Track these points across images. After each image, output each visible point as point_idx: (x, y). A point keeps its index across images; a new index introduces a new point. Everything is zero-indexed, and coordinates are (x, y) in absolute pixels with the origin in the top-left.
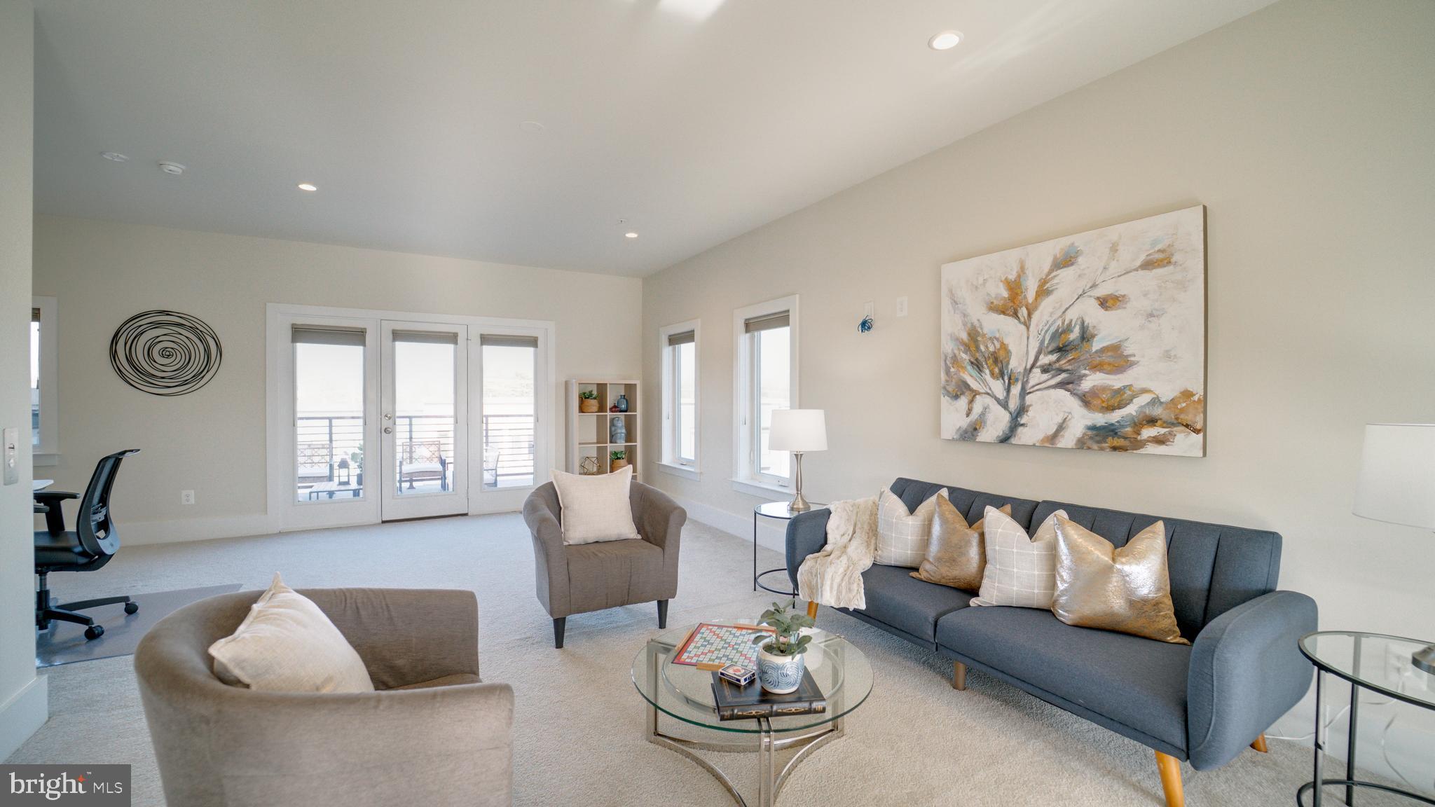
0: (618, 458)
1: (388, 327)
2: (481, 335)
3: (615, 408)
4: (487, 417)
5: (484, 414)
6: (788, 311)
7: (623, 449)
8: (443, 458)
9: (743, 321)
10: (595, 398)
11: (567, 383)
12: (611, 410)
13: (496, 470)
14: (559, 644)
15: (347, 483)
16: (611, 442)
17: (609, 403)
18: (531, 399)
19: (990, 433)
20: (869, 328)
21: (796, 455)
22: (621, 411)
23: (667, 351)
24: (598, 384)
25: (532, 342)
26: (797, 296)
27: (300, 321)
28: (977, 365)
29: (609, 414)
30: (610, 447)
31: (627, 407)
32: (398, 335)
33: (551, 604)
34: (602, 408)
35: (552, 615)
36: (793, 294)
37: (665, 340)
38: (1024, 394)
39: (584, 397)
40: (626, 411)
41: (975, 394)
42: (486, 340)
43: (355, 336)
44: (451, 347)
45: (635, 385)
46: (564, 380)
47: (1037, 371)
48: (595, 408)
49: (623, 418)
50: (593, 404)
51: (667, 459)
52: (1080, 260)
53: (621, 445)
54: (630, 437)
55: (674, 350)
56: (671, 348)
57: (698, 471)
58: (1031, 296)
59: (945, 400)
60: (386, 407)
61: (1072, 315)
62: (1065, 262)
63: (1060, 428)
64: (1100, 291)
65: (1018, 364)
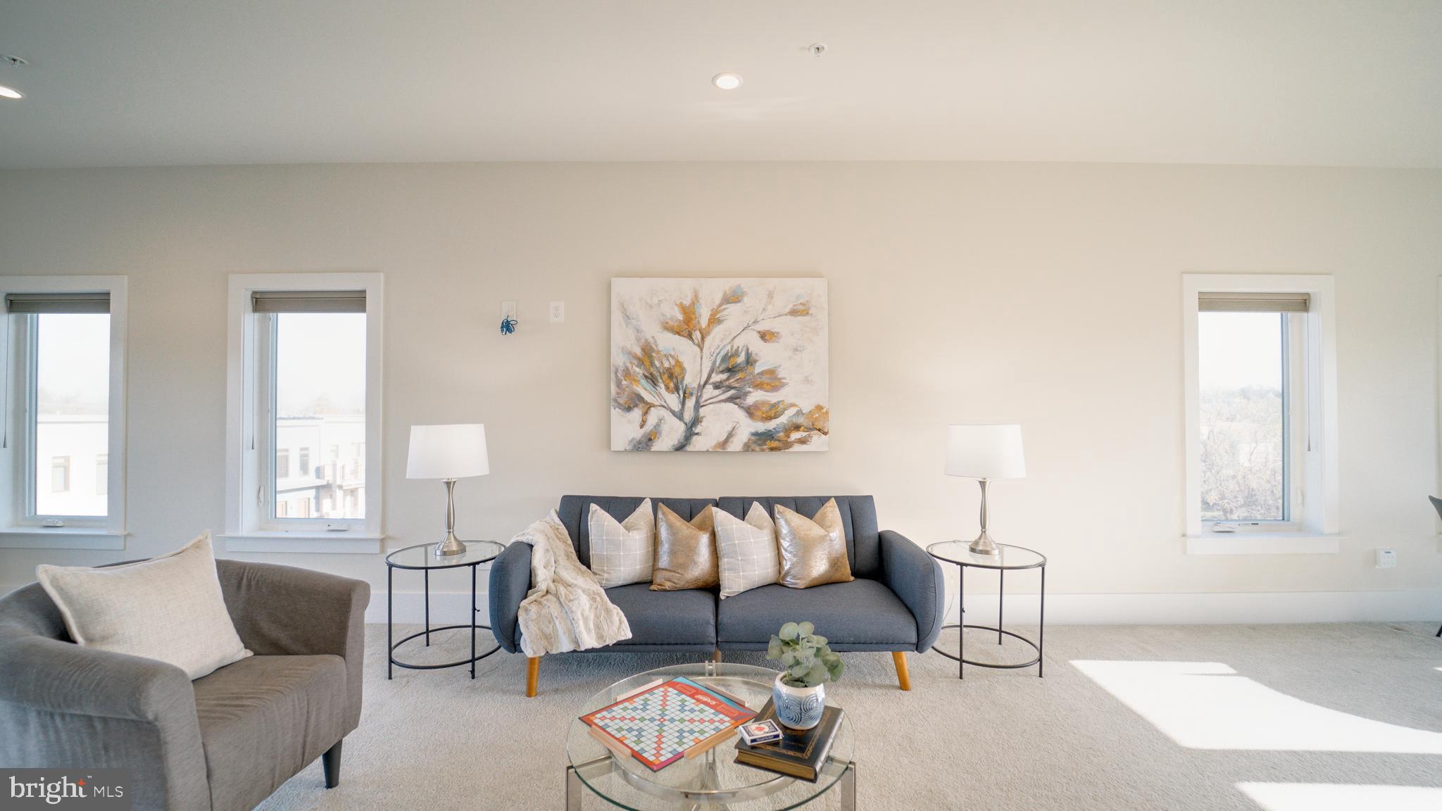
6: (364, 292)
9: (249, 294)
19: (665, 443)
20: (512, 330)
21: (449, 484)
26: (381, 275)
28: (652, 379)
36: (373, 271)
38: (698, 406)
41: (649, 406)
47: (709, 387)
52: (745, 299)
58: (704, 322)
59: (616, 412)
61: (739, 343)
62: (733, 298)
63: (730, 435)
64: (762, 327)
65: (690, 380)
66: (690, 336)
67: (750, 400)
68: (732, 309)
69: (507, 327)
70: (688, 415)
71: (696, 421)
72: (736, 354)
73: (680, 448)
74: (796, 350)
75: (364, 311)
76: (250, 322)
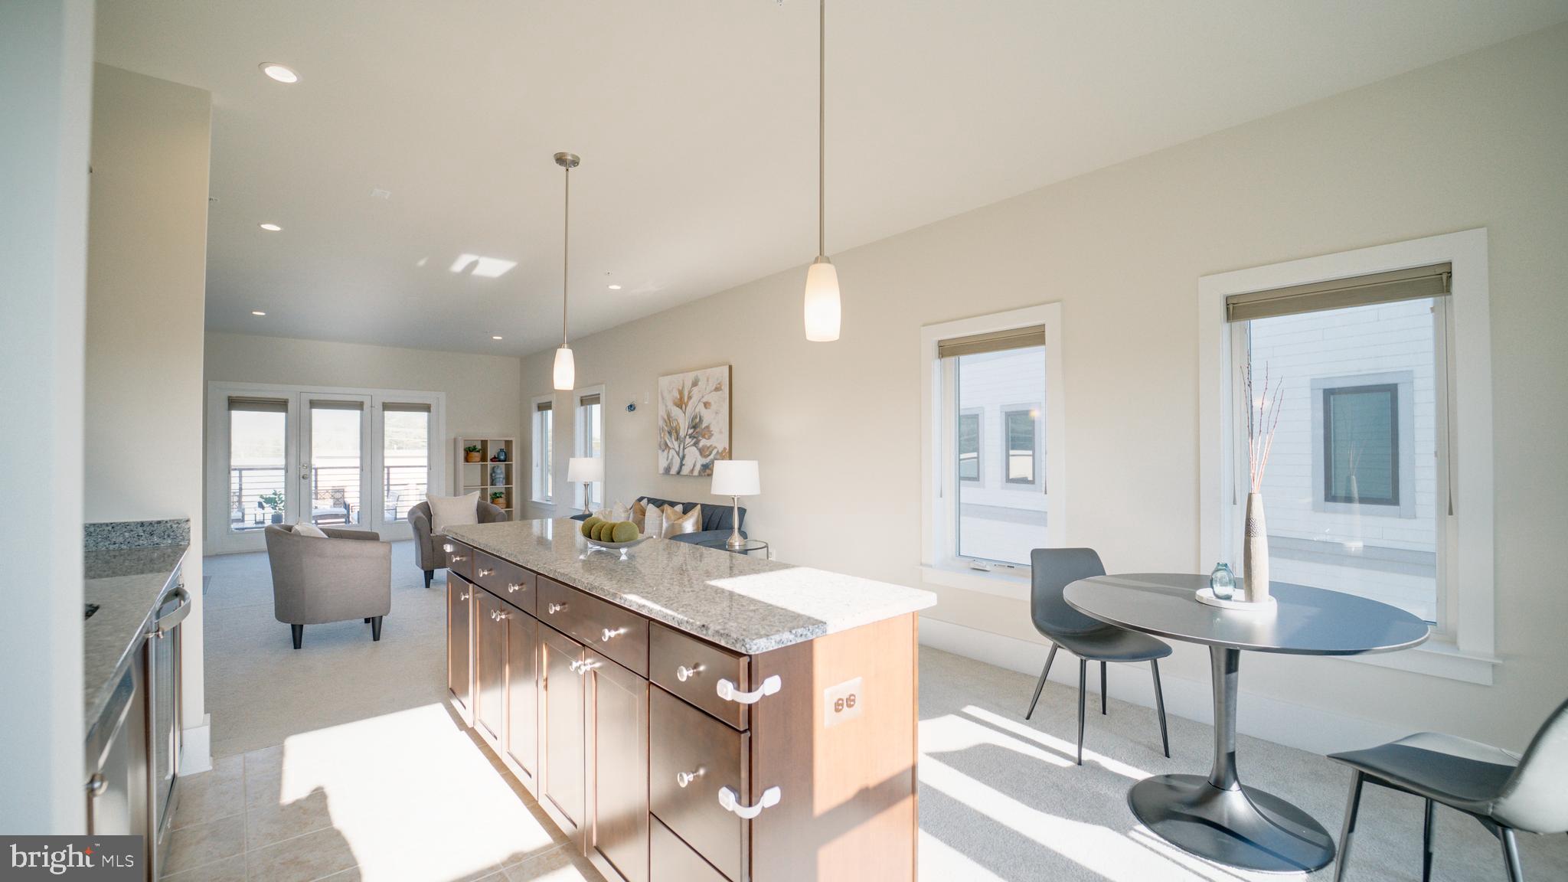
0: (498, 497)
1: (306, 398)
2: (383, 403)
3: (495, 459)
4: (388, 467)
5: (386, 464)
6: (599, 394)
7: (503, 491)
8: (347, 503)
9: (579, 398)
10: (478, 451)
11: (455, 440)
12: (492, 460)
13: (396, 509)
14: (428, 585)
15: (263, 522)
16: (492, 484)
17: (490, 455)
18: (425, 452)
19: (674, 471)
20: (634, 409)
21: (585, 485)
22: (500, 461)
23: (536, 416)
24: (482, 441)
25: (426, 408)
26: (604, 386)
27: (235, 394)
28: (670, 433)
29: (489, 463)
30: (490, 490)
31: (506, 458)
32: (314, 404)
33: (422, 563)
34: (484, 459)
35: (423, 568)
36: (602, 384)
37: (534, 407)
38: (684, 449)
39: (469, 451)
40: (505, 461)
41: (670, 448)
42: (387, 407)
43: (280, 405)
44: (358, 412)
45: (511, 441)
46: (453, 437)
47: (688, 437)
48: (478, 459)
49: (504, 466)
50: (476, 456)
51: (536, 497)
52: (700, 383)
53: (500, 487)
54: (508, 479)
55: (542, 414)
56: (540, 413)
57: (554, 504)
58: (686, 400)
59: (660, 451)
60: (304, 459)
61: (697, 410)
62: (695, 384)
63: (694, 466)
64: (704, 400)
65: (682, 434)
66: (681, 408)
67: (701, 444)
68: (695, 389)
69: (631, 408)
70: (681, 454)
71: (684, 457)
72: (696, 417)
73: (678, 473)
74: (717, 413)
75: (599, 403)
76: (579, 411)
